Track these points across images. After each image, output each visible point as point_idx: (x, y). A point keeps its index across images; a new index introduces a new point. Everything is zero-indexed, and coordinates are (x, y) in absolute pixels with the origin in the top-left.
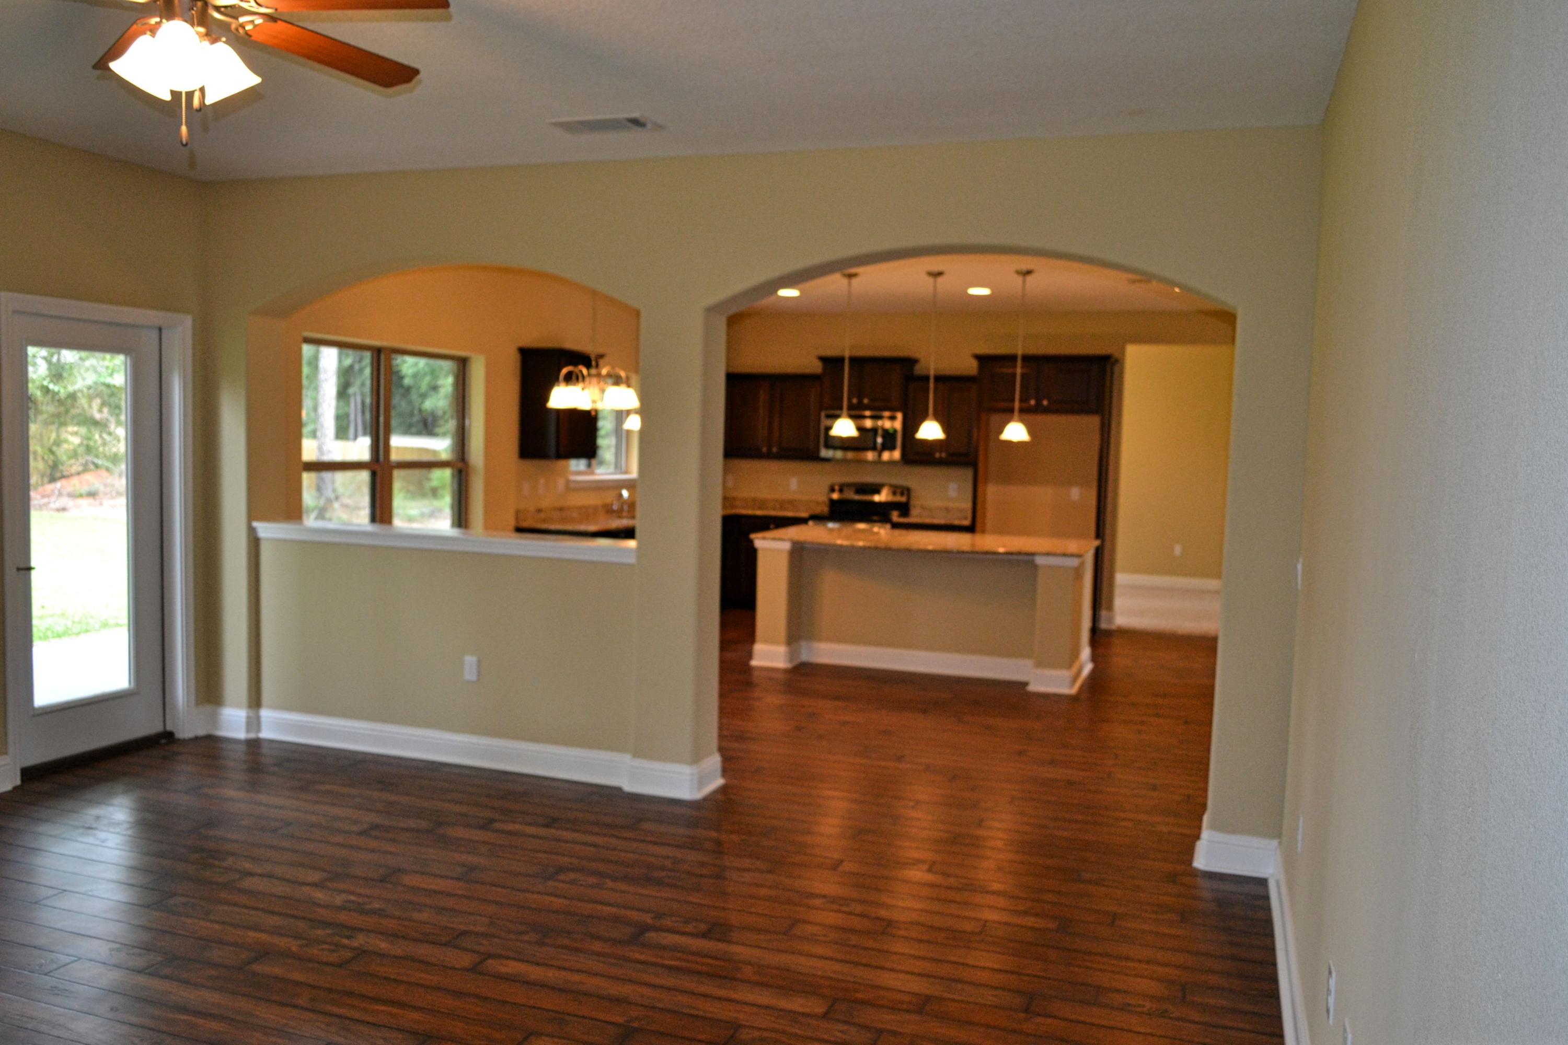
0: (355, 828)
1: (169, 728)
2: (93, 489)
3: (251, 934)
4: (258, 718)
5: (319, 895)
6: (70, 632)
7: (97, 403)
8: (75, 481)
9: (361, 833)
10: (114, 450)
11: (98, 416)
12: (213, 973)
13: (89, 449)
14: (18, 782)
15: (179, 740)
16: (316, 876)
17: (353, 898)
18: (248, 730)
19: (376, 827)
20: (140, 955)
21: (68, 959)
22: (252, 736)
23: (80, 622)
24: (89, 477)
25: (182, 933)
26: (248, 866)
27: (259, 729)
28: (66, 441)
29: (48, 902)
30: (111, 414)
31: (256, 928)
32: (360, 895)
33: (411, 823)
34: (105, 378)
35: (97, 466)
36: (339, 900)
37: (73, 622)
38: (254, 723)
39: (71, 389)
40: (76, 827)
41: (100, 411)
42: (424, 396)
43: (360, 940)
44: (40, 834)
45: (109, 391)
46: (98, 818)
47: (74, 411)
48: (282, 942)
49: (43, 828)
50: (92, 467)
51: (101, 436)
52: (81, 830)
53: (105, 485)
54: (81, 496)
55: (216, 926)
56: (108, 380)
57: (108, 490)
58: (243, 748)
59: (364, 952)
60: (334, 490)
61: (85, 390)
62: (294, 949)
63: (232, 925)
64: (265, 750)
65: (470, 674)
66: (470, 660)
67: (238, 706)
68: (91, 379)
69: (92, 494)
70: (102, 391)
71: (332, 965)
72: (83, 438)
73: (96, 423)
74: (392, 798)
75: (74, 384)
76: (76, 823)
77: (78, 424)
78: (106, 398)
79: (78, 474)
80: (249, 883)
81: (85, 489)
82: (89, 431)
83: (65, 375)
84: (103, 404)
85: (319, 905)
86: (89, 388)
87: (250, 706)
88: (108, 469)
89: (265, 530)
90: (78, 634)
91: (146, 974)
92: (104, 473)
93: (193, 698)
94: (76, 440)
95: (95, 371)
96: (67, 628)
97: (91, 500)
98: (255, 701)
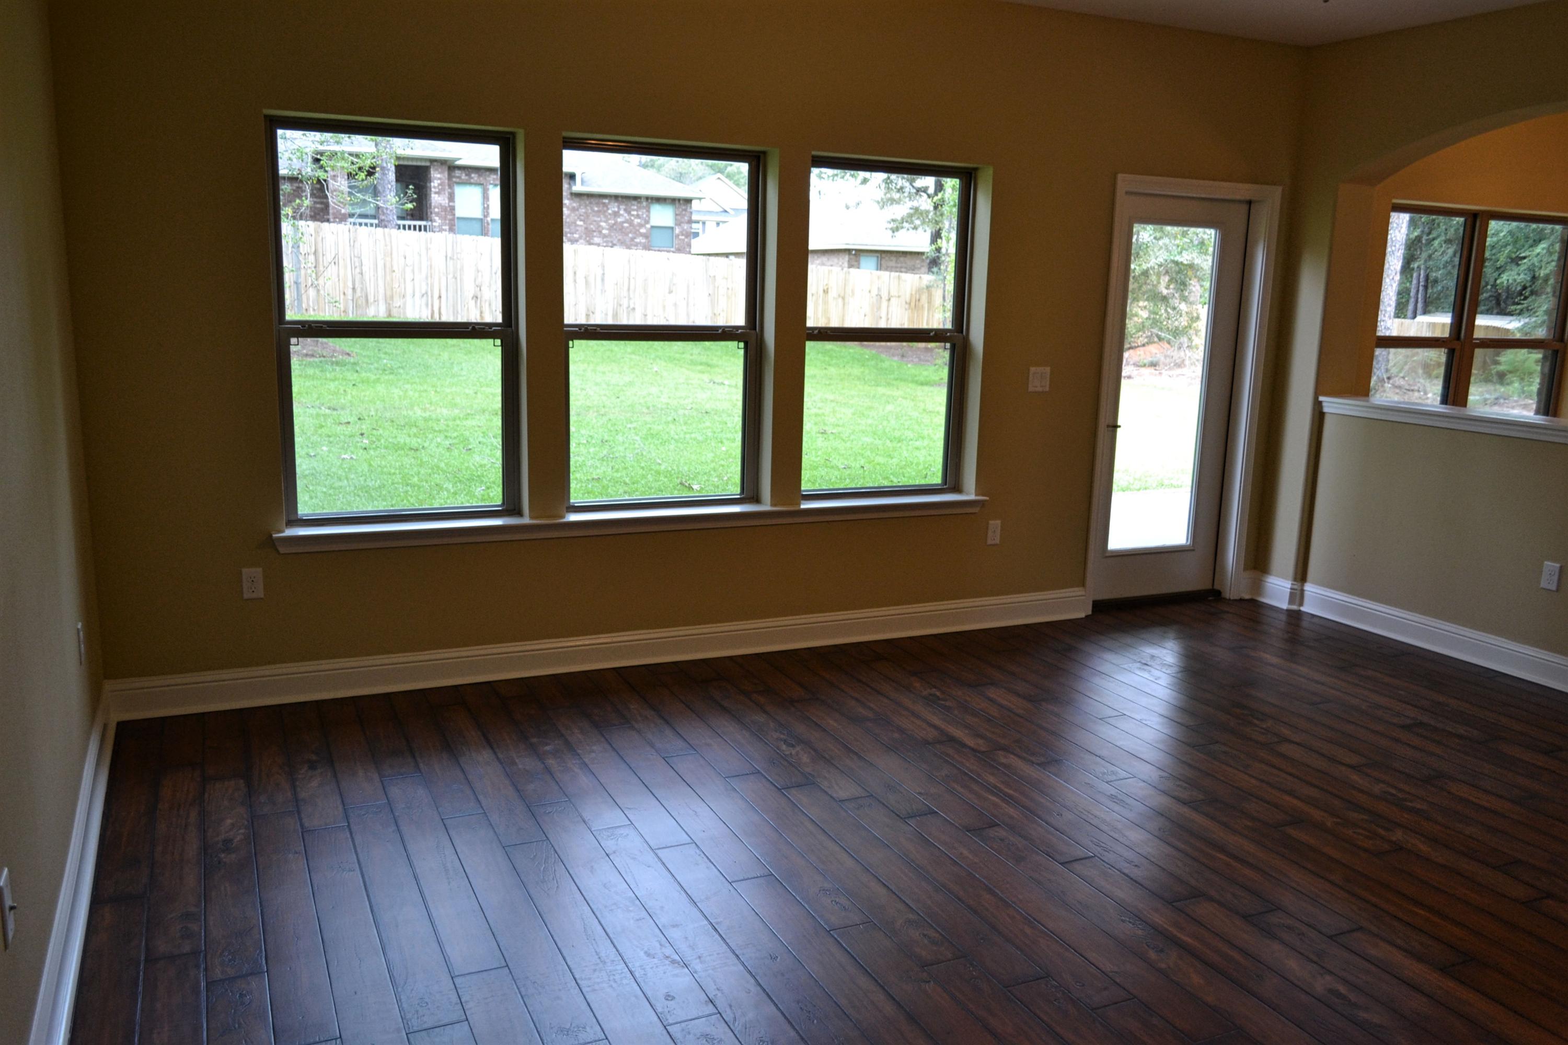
0: (1395, 720)
1: (1217, 587)
2: (1155, 360)
3: (1287, 798)
4: (1302, 591)
5: (1355, 777)
6: (1131, 487)
7: (1165, 279)
8: (1140, 351)
9: (1403, 727)
10: (1176, 323)
11: (1165, 292)
12: (1249, 824)
13: (1155, 323)
14: (1090, 613)
15: (1225, 599)
16: (1354, 760)
17: (1394, 791)
18: (1291, 601)
19: (1421, 724)
20: (1185, 788)
21: (1123, 774)
22: (1294, 607)
23: (1140, 480)
24: (1152, 348)
25: (1222, 778)
26: (1286, 732)
27: (1301, 604)
28: (1136, 315)
29: (1110, 720)
30: (1176, 289)
31: (1291, 793)
32: (1400, 790)
33: (1461, 730)
34: (1175, 256)
35: (1160, 339)
36: (1377, 789)
37: (1135, 479)
38: (1297, 596)
39: (1144, 267)
40: (1135, 661)
41: (1167, 288)
42: (1500, 270)
43: (1398, 835)
44: (1106, 661)
45: (1177, 269)
46: (1153, 657)
47: (1144, 288)
48: (1317, 814)
49: (1109, 656)
50: (1156, 339)
51: (1166, 310)
52: (1138, 665)
53: (1166, 357)
54: (1145, 366)
55: (1253, 781)
56: (1178, 258)
57: (1168, 360)
58: (1283, 617)
59: (1401, 848)
60: (1387, 370)
61: (1156, 267)
62: (1329, 824)
63: (1268, 783)
64: (1305, 624)
65: (1548, 581)
66: (1551, 567)
67: (1284, 577)
68: (1162, 257)
69: (1153, 365)
70: (1171, 268)
71: (1366, 850)
72: (1150, 312)
73: (1165, 299)
74: (1441, 699)
75: (1147, 262)
76: (1135, 658)
77: (1147, 300)
78: (1174, 275)
79: (1144, 345)
80: (1285, 748)
81: (1148, 359)
82: (1155, 305)
83: (1141, 253)
84: (1170, 281)
85: (1354, 788)
86: (1160, 266)
87: (1295, 579)
88: (1169, 343)
89: (1331, 405)
90: (1139, 490)
91: (1190, 806)
92: (1166, 346)
93: (1242, 563)
94: (1144, 314)
95: (1168, 250)
96: (1130, 484)
97: (1151, 370)
98: (1301, 574)
